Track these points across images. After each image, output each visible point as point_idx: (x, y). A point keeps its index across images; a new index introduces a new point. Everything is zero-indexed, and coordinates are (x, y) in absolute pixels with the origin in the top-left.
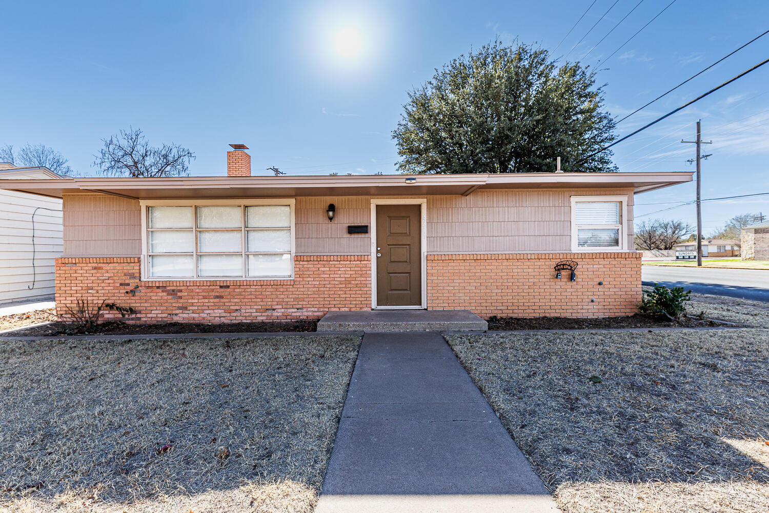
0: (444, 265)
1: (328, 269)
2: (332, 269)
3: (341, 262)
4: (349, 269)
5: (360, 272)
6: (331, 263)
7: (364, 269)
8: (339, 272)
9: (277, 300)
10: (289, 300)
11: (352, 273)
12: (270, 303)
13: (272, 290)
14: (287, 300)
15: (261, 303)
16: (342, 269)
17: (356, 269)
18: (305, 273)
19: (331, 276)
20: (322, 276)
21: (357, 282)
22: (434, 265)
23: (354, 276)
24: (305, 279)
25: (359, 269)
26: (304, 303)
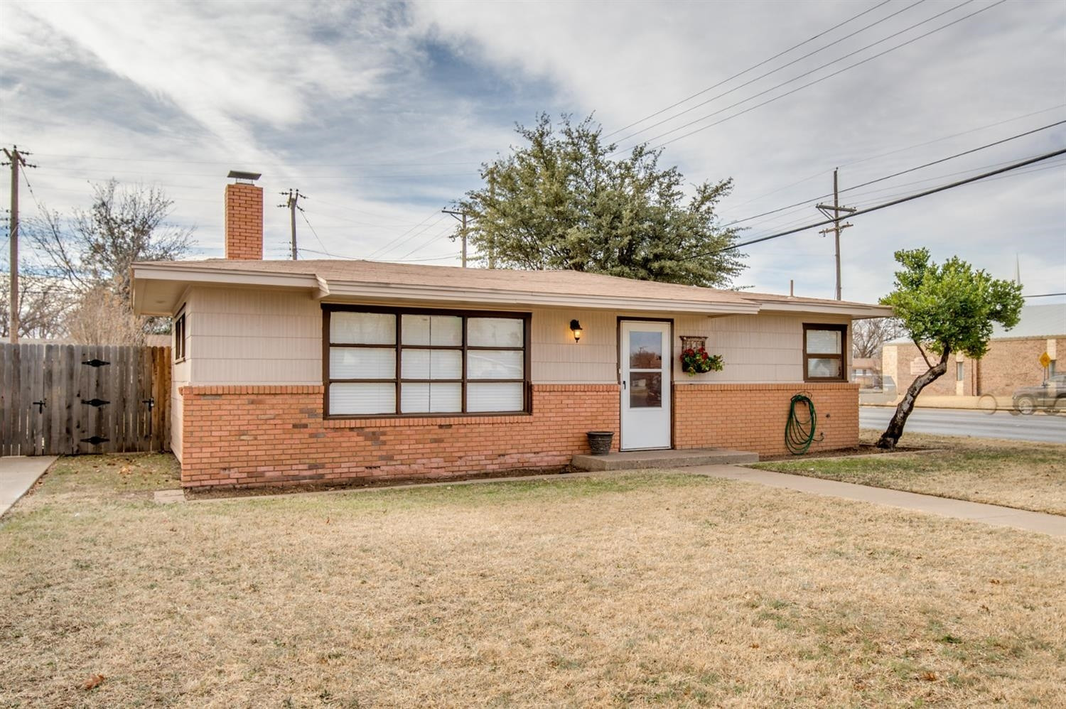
0: (693, 396)
1: (572, 402)
2: (578, 401)
3: (588, 393)
4: (595, 402)
5: (607, 405)
6: (576, 393)
7: (611, 401)
8: (585, 406)
9: (512, 442)
10: (527, 441)
11: (599, 406)
12: (502, 447)
13: (506, 429)
14: (524, 442)
15: (492, 447)
16: (589, 402)
17: (603, 401)
18: (546, 406)
19: (576, 410)
20: (566, 410)
21: (604, 418)
22: (683, 396)
23: (601, 410)
24: (546, 415)
25: (606, 401)
26: (545, 445)
